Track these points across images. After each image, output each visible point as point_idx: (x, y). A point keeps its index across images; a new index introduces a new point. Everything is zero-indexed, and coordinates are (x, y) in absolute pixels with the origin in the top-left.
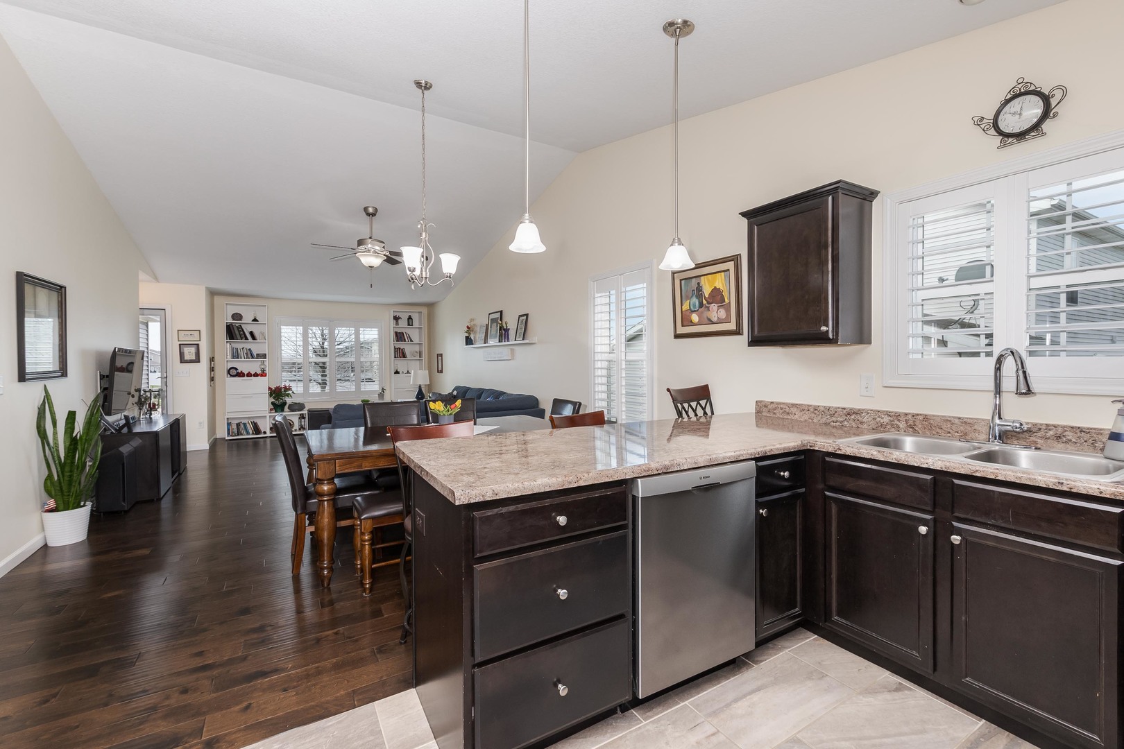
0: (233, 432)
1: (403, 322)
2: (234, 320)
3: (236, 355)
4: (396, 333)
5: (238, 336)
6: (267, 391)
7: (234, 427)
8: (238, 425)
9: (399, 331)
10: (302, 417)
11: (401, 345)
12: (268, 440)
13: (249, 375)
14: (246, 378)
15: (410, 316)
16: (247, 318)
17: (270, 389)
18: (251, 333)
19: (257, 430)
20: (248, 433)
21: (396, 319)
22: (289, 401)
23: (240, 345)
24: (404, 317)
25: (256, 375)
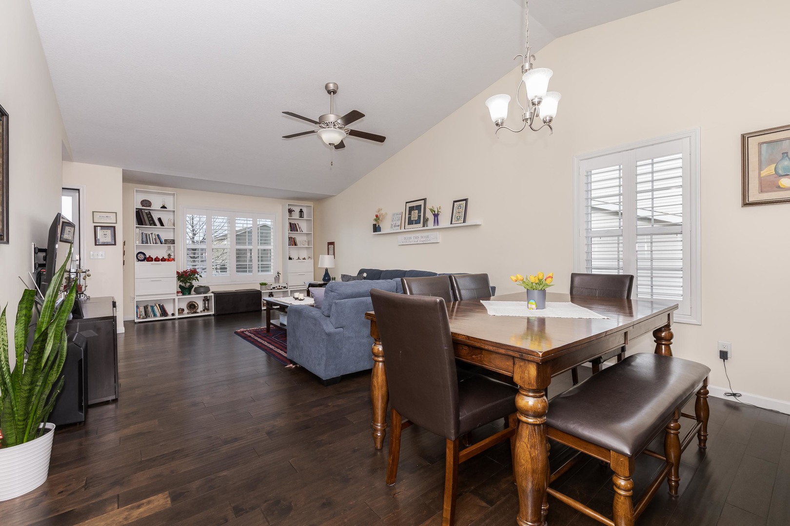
0: (140, 315)
1: (296, 215)
2: (143, 206)
3: (145, 239)
4: (290, 223)
5: (147, 222)
6: (176, 275)
7: (142, 309)
8: (146, 308)
9: (293, 222)
10: (206, 299)
11: (294, 235)
12: (177, 322)
13: (157, 259)
14: (154, 262)
15: (301, 209)
16: (156, 204)
17: (178, 273)
18: (160, 220)
19: (164, 313)
20: (155, 315)
21: (290, 211)
22: (195, 284)
23: (148, 230)
24: (297, 210)
25: (163, 260)
